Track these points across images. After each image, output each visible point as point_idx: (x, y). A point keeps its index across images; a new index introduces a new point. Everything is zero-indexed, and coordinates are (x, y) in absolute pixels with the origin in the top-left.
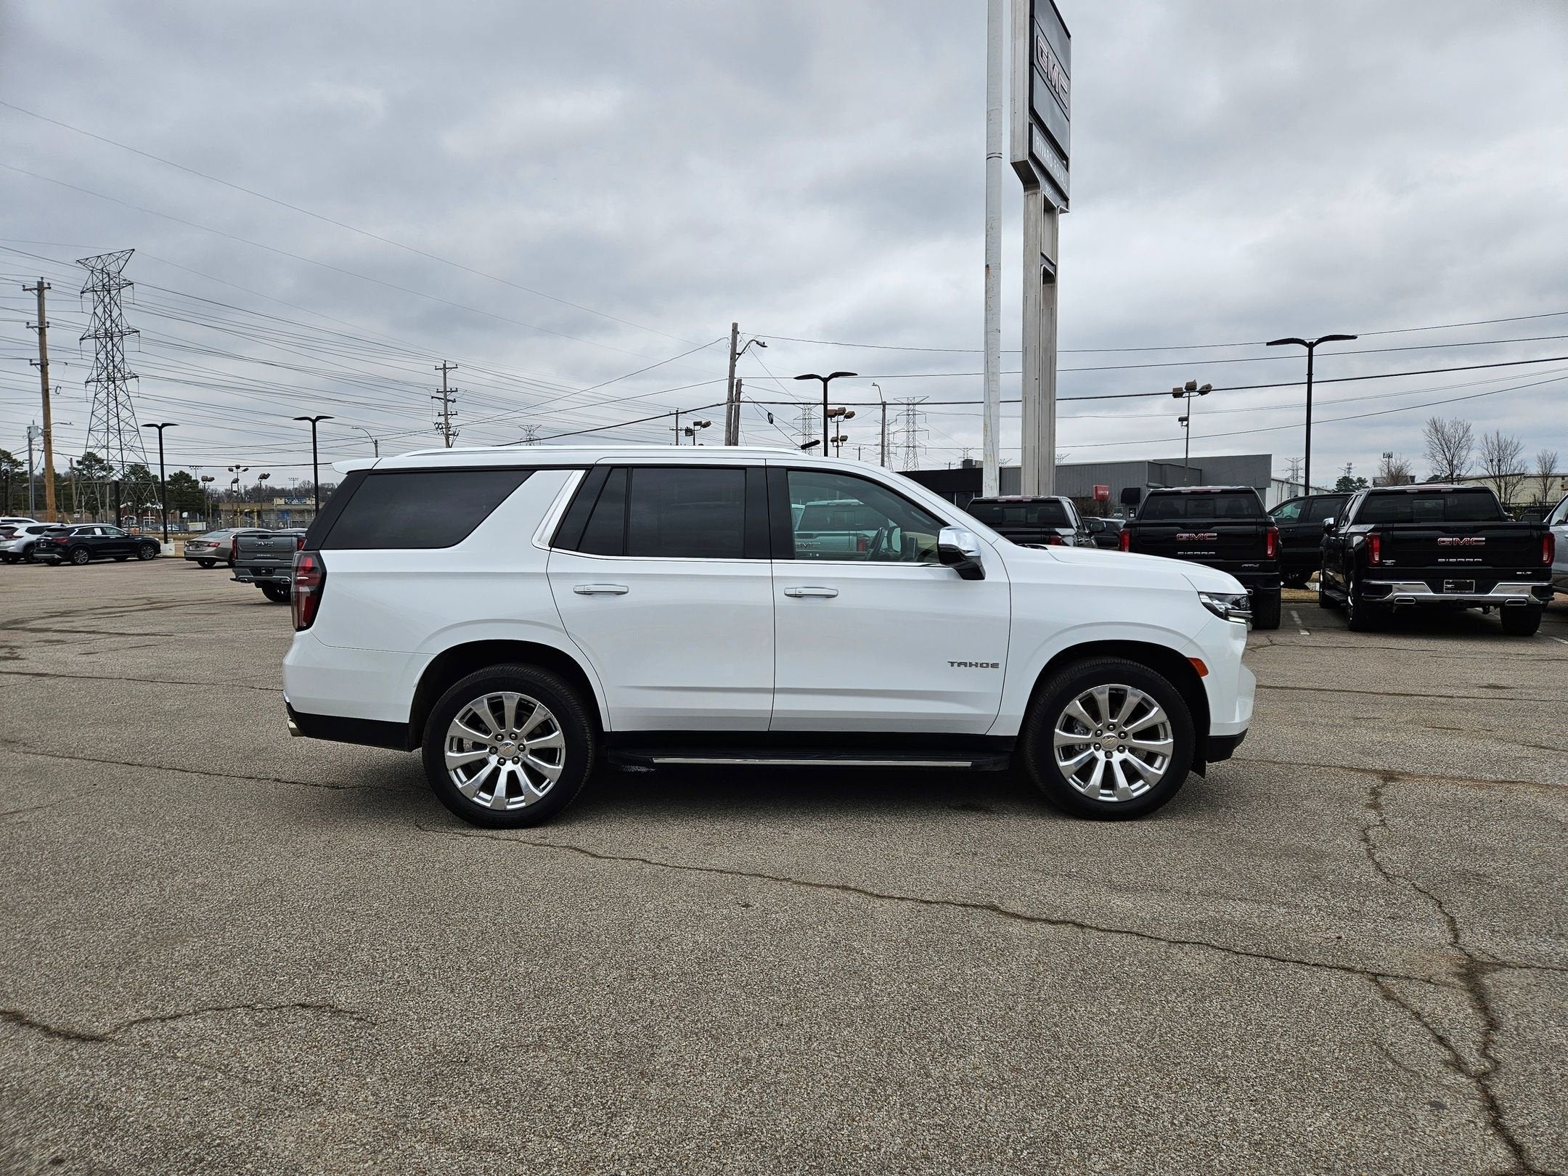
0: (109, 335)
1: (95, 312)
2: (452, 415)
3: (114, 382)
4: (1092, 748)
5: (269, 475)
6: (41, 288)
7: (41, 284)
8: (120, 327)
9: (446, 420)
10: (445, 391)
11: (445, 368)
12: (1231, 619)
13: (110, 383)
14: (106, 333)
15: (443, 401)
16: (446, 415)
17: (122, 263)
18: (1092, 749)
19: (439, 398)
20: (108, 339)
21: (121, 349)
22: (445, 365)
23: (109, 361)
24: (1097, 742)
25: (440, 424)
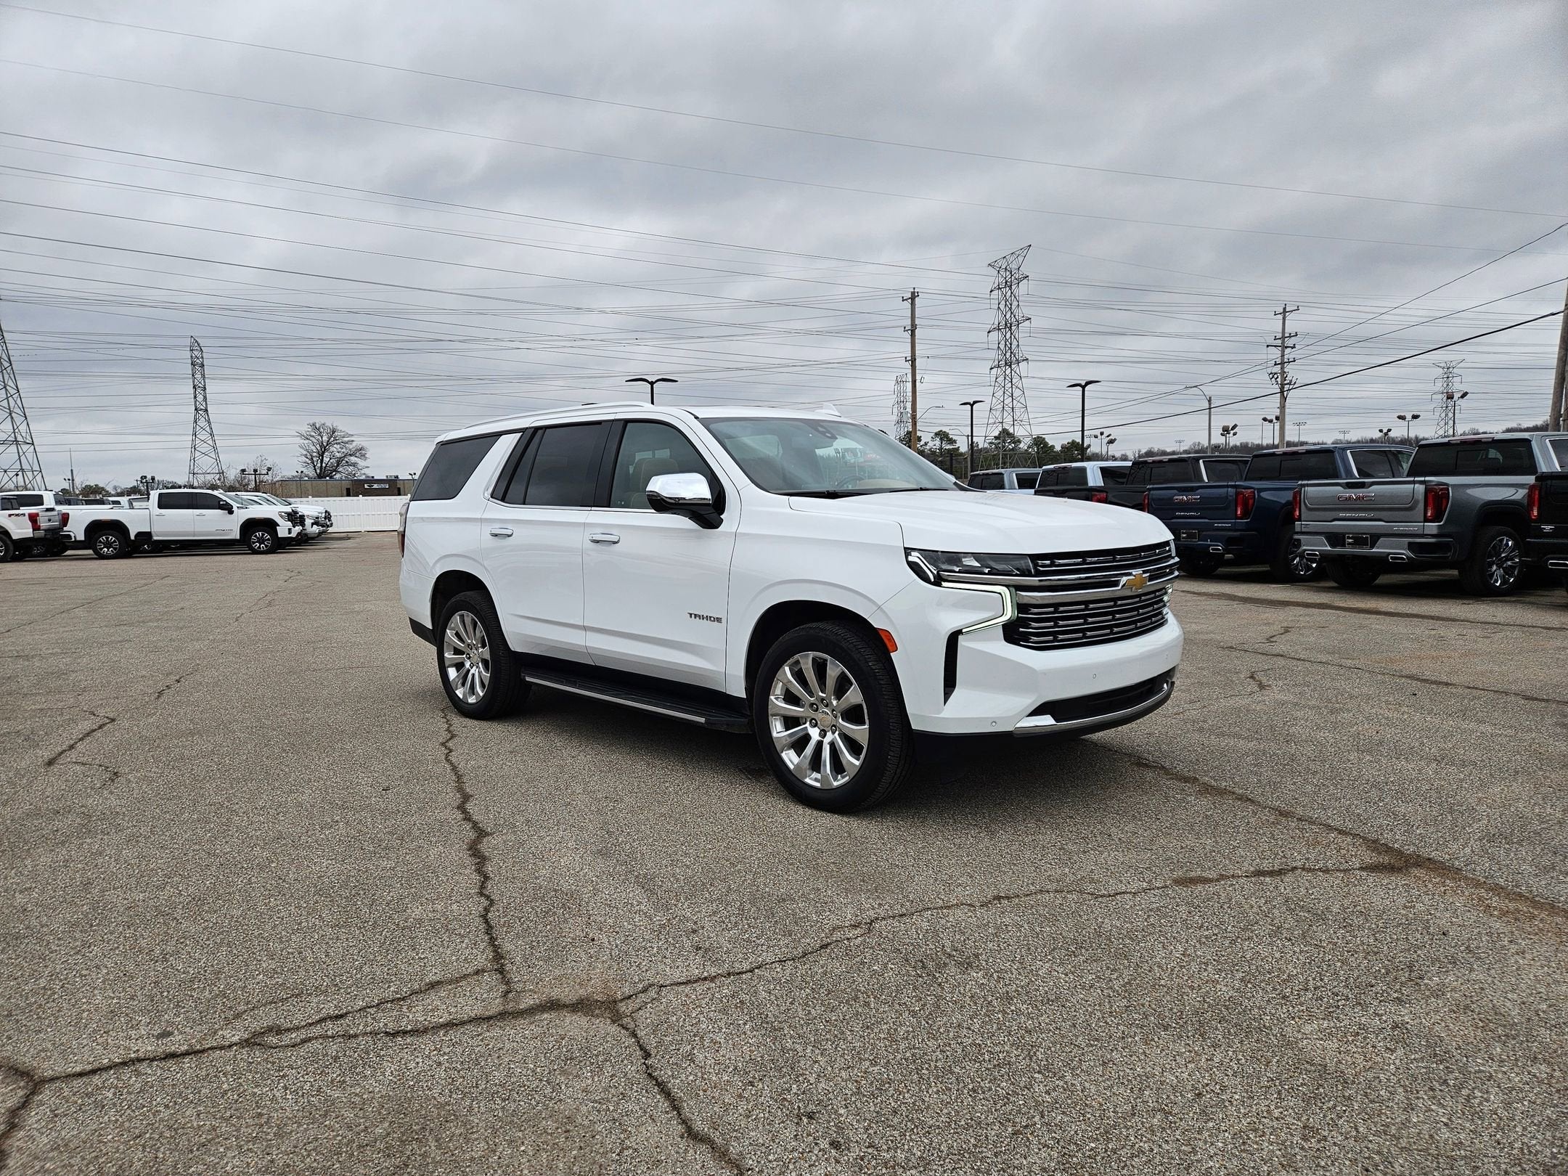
0: (1009, 326)
1: (999, 307)
2: (1289, 362)
3: (1010, 366)
4: (808, 723)
5: (1115, 439)
6: (914, 296)
7: (913, 293)
8: (1017, 317)
9: (1282, 368)
10: (1283, 338)
11: (1285, 311)
12: (944, 584)
13: (1007, 367)
14: (1006, 324)
15: (1280, 348)
16: (1282, 363)
17: (1021, 259)
18: (807, 725)
19: (1275, 346)
20: (1007, 329)
21: (1017, 337)
22: (1285, 309)
23: (1007, 348)
24: (813, 717)
25: (1275, 374)
